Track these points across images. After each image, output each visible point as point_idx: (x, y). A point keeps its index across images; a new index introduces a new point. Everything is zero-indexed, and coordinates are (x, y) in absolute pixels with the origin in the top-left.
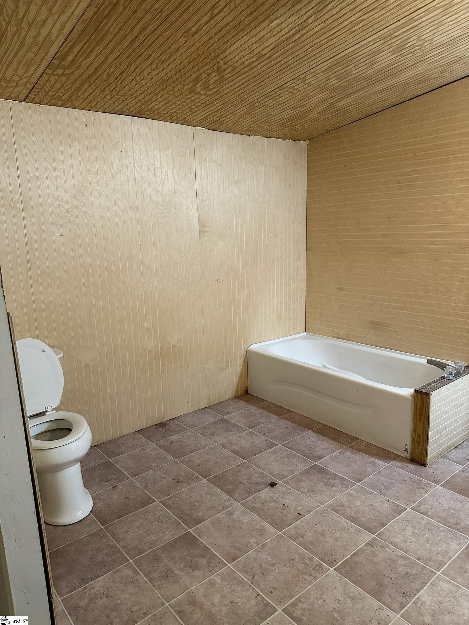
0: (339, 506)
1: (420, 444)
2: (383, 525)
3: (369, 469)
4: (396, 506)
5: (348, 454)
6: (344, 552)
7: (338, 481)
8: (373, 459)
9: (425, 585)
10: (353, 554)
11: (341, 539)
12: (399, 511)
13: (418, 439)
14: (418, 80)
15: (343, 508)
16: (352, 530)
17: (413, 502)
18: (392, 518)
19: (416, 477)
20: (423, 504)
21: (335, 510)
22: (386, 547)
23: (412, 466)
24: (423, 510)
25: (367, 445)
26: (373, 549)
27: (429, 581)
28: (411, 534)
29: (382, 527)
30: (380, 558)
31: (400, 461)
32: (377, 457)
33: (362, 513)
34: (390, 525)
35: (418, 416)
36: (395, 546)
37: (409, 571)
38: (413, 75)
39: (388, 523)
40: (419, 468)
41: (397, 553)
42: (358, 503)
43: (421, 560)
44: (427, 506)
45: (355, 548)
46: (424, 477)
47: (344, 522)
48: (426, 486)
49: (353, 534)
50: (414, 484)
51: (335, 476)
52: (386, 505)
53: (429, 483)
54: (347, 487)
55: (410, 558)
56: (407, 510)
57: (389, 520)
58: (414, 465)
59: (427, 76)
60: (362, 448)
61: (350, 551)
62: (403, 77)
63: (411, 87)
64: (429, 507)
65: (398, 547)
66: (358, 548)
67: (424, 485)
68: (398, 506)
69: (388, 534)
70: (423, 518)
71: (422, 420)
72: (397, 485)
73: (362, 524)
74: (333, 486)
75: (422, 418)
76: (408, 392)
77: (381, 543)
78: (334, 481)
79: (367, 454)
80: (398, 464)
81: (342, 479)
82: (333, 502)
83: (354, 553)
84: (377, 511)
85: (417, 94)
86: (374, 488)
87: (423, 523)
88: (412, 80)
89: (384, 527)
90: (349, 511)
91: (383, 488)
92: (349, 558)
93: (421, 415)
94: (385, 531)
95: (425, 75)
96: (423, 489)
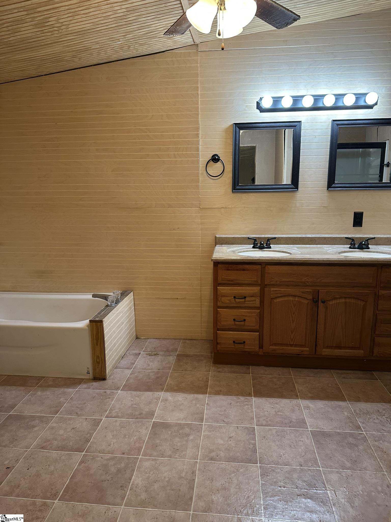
0: (45, 442)
1: (99, 364)
2: (88, 441)
3: (62, 399)
4: (93, 420)
5: (39, 393)
6: (63, 480)
7: (37, 421)
8: (62, 389)
9: (134, 471)
10: (71, 478)
11: (56, 470)
12: (97, 423)
13: (97, 360)
14: (54, 59)
15: (49, 442)
16: (63, 457)
17: (105, 411)
18: (93, 432)
19: (102, 391)
20: (113, 410)
21: (42, 448)
22: (96, 457)
23: (95, 384)
24: (114, 414)
25: (54, 380)
26: (86, 465)
27: (136, 466)
28: (111, 437)
29: (88, 442)
30: (94, 469)
31: (85, 383)
32: (65, 387)
33: (68, 439)
34: (94, 438)
35: (95, 341)
36: (103, 453)
37: (120, 466)
38: (49, 53)
39: (92, 437)
40: (102, 383)
41: (106, 458)
42: (61, 432)
43: (125, 454)
44: (116, 410)
45: (71, 472)
46: (107, 389)
47: (54, 454)
48: (111, 395)
49: (65, 461)
50: (101, 397)
51: (33, 418)
52: (85, 423)
53: (112, 392)
54: (47, 423)
55: (117, 456)
56: (103, 420)
57: (91, 435)
58: (97, 382)
59: (61, 57)
60: (50, 383)
61: (67, 477)
62: (42, 52)
63: (48, 64)
64: (118, 410)
65: (106, 452)
66: (74, 470)
67: (109, 395)
68: (95, 419)
69: (95, 446)
70: (116, 421)
71: (99, 343)
72: (88, 403)
73: (70, 449)
74: (34, 427)
75: (99, 342)
76: (83, 324)
77: (91, 456)
78: (33, 422)
79: (56, 387)
80: (85, 386)
81: (41, 418)
82: (38, 441)
83: (72, 476)
84: (80, 432)
85: (52, 72)
86: (71, 414)
87: (118, 424)
88: (49, 57)
89: (89, 442)
90: (55, 443)
91: (79, 410)
92: (68, 483)
93: (97, 340)
94: (91, 445)
95: (59, 55)
96: (109, 398)
